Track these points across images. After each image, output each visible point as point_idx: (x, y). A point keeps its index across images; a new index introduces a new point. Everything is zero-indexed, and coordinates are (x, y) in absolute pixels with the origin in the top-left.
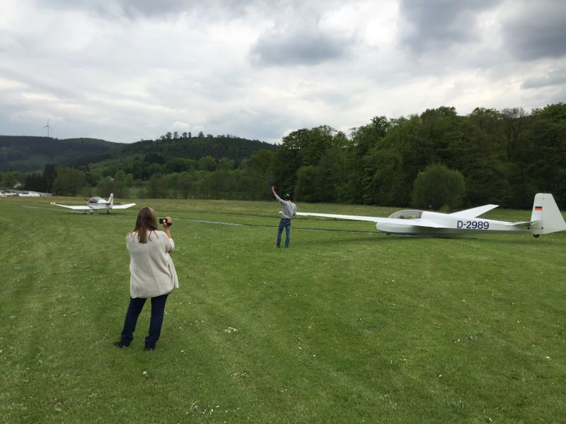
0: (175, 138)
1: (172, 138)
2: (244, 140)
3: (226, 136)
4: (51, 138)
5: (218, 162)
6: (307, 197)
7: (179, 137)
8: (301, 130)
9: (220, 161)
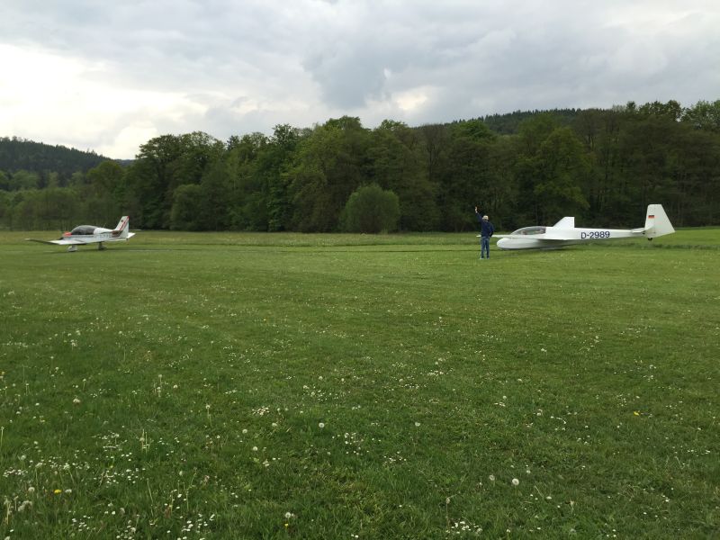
2: (41, 146)
3: (11, 139)
5: (10, 177)
6: (189, 224)
8: (164, 137)
9: (14, 175)
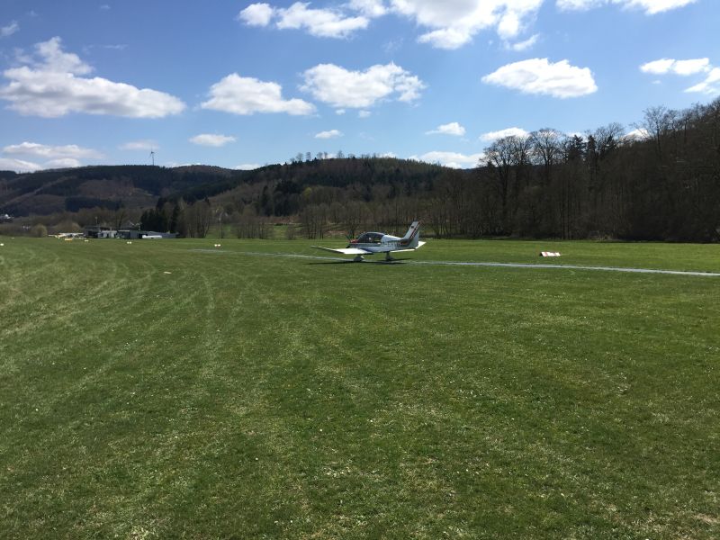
0: (308, 161)
1: (304, 160)
4: (158, 167)
7: (312, 159)
